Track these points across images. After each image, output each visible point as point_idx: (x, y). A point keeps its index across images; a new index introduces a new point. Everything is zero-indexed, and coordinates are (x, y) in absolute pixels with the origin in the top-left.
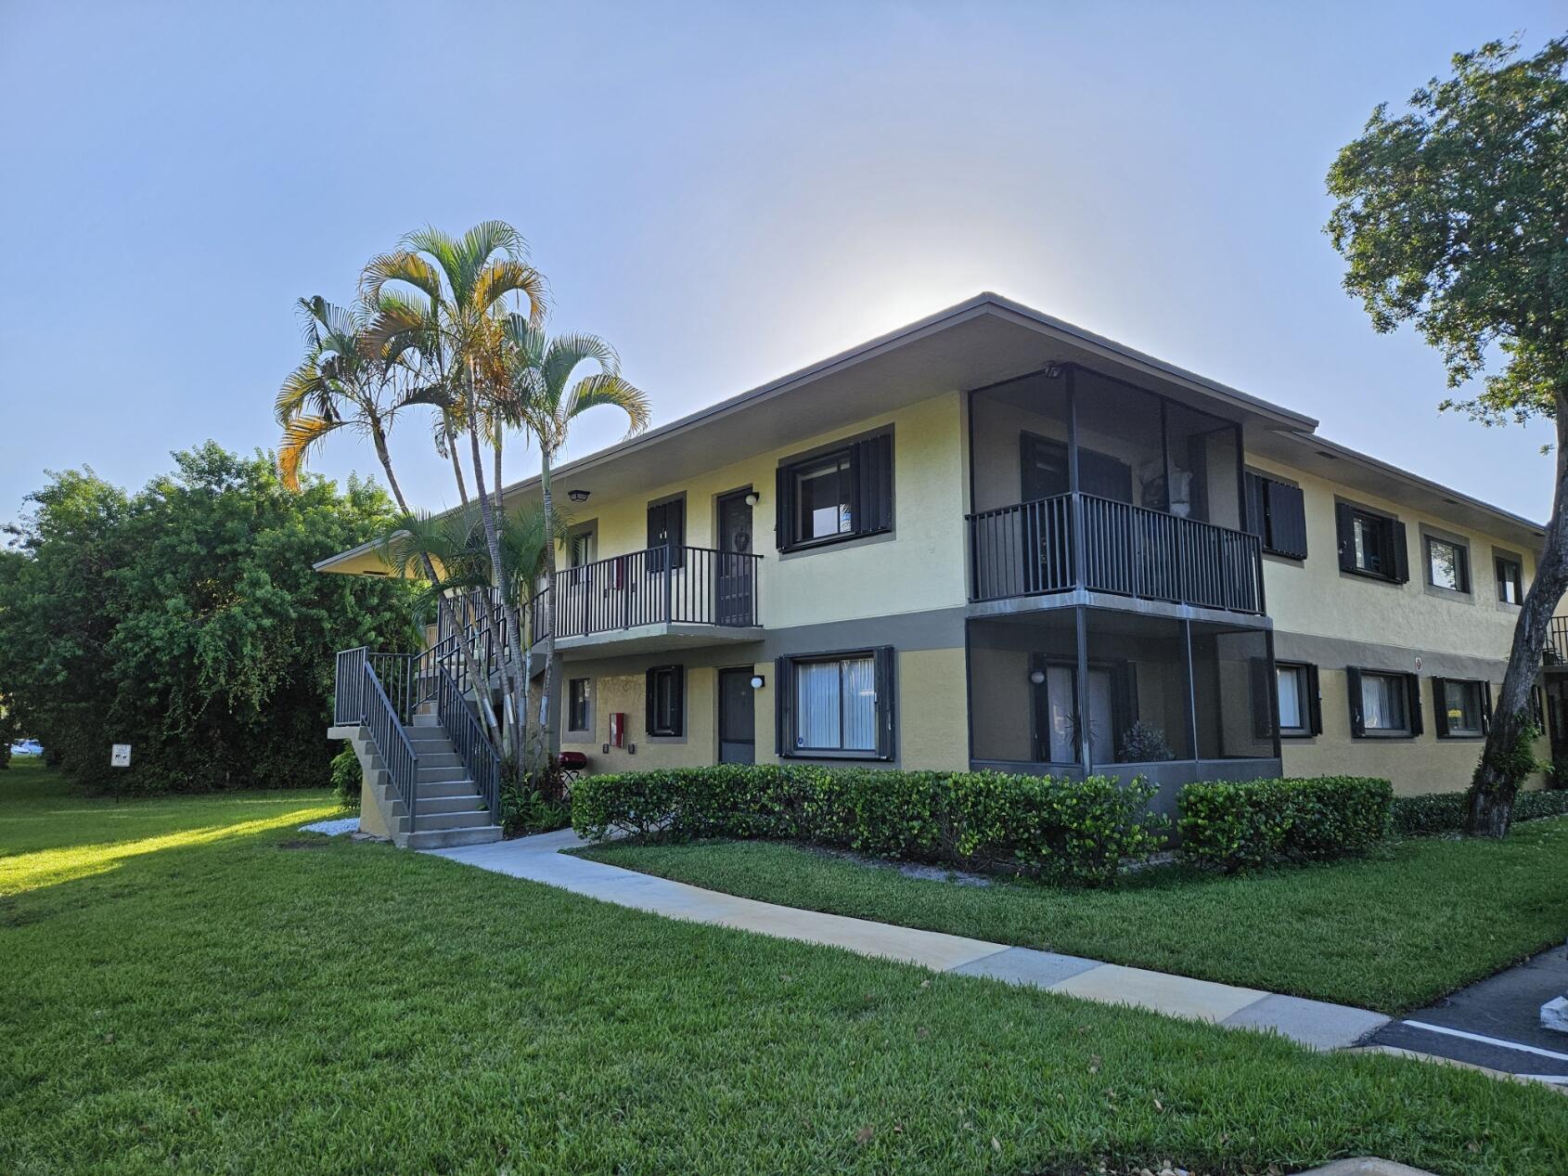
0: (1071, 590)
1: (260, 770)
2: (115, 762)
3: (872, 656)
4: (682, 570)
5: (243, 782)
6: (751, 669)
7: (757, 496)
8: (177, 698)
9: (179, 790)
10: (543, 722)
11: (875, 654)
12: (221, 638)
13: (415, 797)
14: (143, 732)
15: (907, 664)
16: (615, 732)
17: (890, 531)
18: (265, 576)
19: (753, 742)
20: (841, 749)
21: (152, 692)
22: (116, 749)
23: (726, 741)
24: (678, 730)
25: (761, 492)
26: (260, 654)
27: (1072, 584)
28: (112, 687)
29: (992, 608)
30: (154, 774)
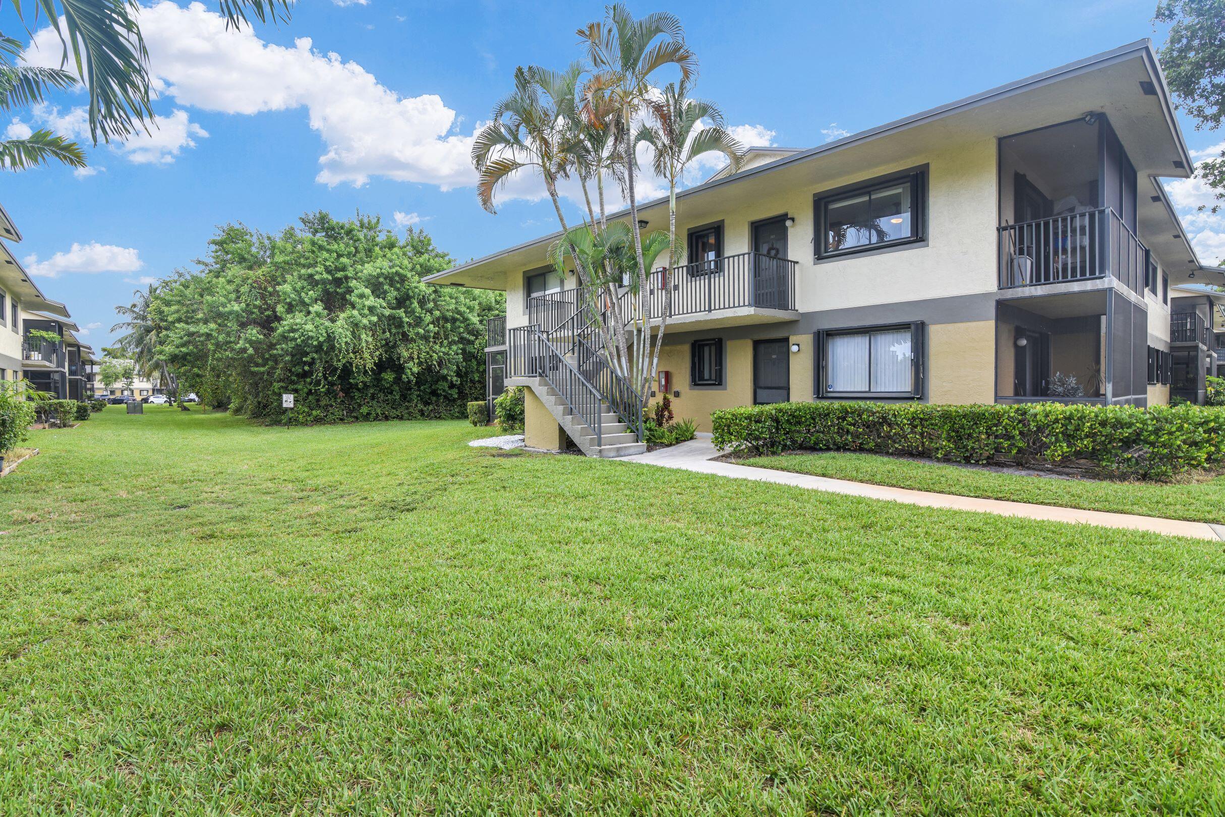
0: (1102, 278)
1: (364, 410)
2: (285, 405)
3: (910, 328)
4: (722, 274)
5: (354, 417)
6: (787, 340)
7: (793, 220)
8: (319, 366)
9: (318, 421)
10: (653, 375)
11: (913, 327)
12: (347, 330)
13: (600, 423)
14: (295, 386)
15: (937, 334)
16: (663, 383)
17: (923, 241)
18: (368, 291)
19: (788, 389)
20: (869, 391)
21: (305, 363)
22: (285, 397)
23: (761, 388)
24: (718, 381)
25: (795, 216)
26: (370, 339)
27: (1100, 273)
28: (275, 359)
29: (1023, 292)
30: (304, 412)
